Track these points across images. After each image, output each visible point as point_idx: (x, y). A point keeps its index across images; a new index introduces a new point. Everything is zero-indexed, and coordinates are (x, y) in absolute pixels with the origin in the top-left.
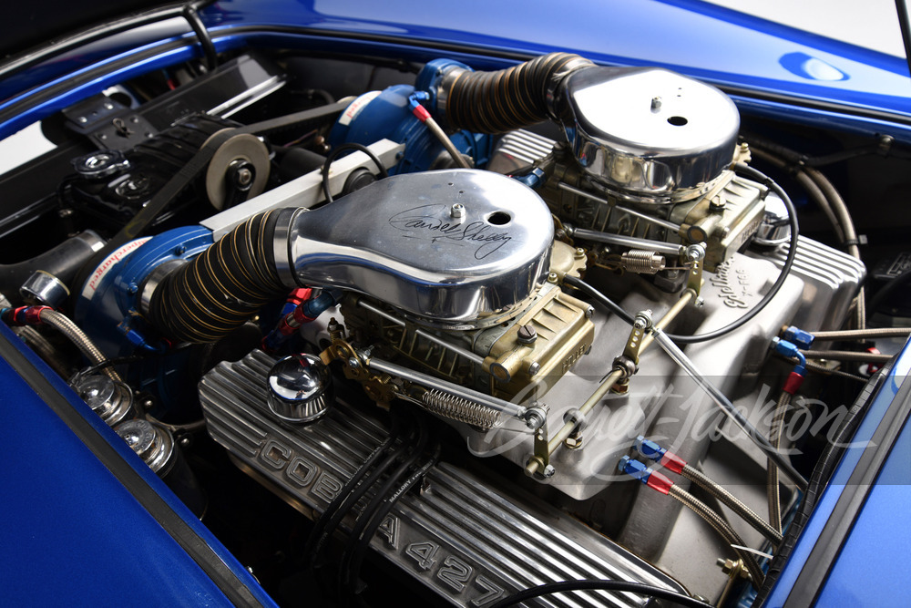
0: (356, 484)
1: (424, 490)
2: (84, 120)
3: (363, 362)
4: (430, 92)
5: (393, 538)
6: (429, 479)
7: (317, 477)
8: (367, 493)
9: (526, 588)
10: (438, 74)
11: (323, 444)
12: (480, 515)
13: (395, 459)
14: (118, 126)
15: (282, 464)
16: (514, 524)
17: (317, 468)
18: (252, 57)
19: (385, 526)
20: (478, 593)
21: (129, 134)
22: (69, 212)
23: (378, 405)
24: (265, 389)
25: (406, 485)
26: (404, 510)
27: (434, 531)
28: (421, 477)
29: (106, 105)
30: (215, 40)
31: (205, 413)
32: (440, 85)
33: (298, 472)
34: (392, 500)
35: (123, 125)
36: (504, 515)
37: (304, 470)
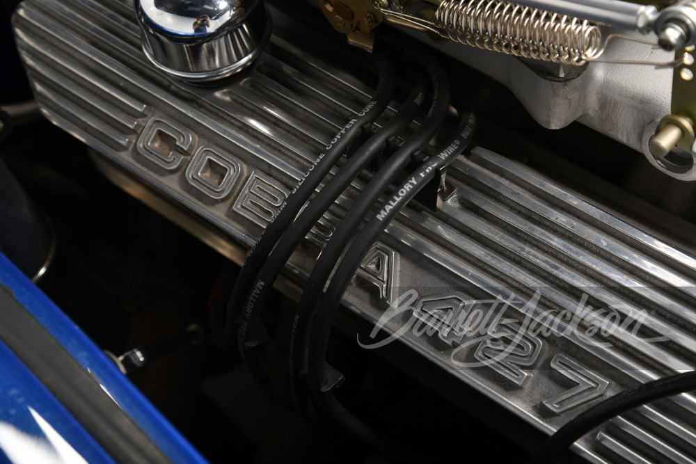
0: (313, 190)
1: (444, 199)
5: (388, 289)
6: (454, 181)
7: (241, 182)
8: (332, 207)
9: (654, 377)
11: (254, 123)
12: (556, 242)
13: (387, 141)
15: (175, 161)
16: (626, 258)
17: (242, 167)
19: (373, 267)
20: (554, 388)
23: (351, 41)
24: (136, 23)
25: (407, 187)
26: (409, 238)
27: (466, 273)
28: (437, 173)
31: (29, 72)
33: (208, 174)
34: (381, 216)
36: (604, 242)
37: (217, 171)
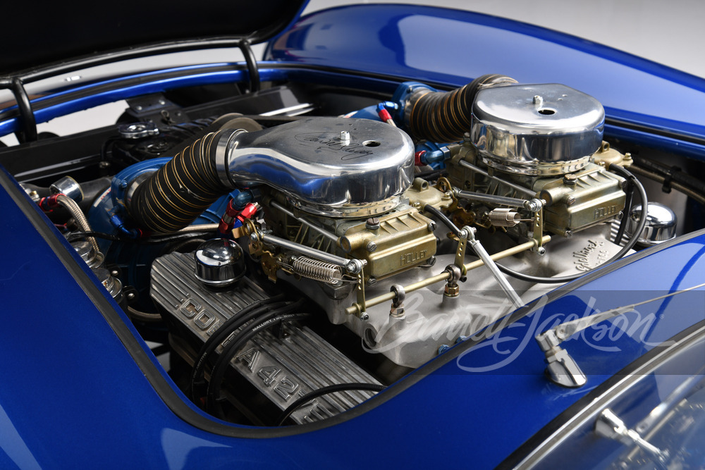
2: (140, 108)
3: (260, 236)
4: (399, 104)
5: (252, 365)
7: (213, 323)
10: (409, 92)
14: (164, 116)
15: (192, 314)
18: (289, 87)
19: (250, 356)
21: (170, 122)
22: (107, 164)
23: (269, 278)
24: (193, 259)
25: (267, 322)
26: (264, 345)
29: (160, 101)
30: (260, 70)
31: (152, 281)
32: (409, 99)
34: (254, 330)
35: (168, 115)
37: (206, 319)
